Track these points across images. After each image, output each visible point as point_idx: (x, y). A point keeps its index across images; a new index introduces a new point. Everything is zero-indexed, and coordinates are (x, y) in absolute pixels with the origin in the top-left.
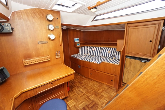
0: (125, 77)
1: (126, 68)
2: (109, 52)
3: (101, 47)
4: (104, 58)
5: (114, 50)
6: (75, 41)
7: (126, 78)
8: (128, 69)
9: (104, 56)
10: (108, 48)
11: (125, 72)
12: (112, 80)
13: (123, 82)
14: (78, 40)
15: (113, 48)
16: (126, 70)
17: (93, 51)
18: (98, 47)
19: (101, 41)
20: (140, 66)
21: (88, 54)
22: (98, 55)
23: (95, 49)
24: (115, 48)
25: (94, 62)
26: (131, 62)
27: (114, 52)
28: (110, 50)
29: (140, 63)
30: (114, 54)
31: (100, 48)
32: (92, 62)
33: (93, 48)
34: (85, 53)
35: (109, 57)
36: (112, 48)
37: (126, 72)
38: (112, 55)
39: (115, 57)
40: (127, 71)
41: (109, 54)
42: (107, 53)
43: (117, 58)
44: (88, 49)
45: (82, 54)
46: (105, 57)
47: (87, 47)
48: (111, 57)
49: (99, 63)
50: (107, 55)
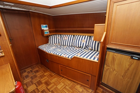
0: (105, 76)
1: (106, 65)
2: (84, 42)
3: (74, 35)
4: (77, 48)
5: (90, 38)
6: (42, 29)
7: (107, 77)
8: (109, 66)
9: (77, 46)
10: (82, 36)
11: (105, 69)
12: (87, 80)
13: (103, 81)
14: (46, 27)
15: (88, 36)
16: (107, 68)
17: (65, 40)
18: (70, 36)
19: (74, 28)
20: (129, 63)
21: (59, 44)
22: (71, 45)
23: (67, 38)
24: (90, 36)
25: (64, 56)
26: (115, 57)
27: (90, 41)
28: (85, 39)
29: (129, 60)
30: (89, 43)
31: (72, 36)
32: (62, 55)
33: (64, 37)
34: (56, 43)
35: (84, 47)
36: (86, 37)
37: (107, 70)
38: (87, 45)
39: (91, 47)
40: (109, 69)
41: (83, 44)
42: (81, 42)
43: (93, 49)
44: (60, 38)
45: (52, 44)
46: (79, 47)
47: (58, 35)
48: (86, 47)
49: (70, 57)
50: (82, 45)
